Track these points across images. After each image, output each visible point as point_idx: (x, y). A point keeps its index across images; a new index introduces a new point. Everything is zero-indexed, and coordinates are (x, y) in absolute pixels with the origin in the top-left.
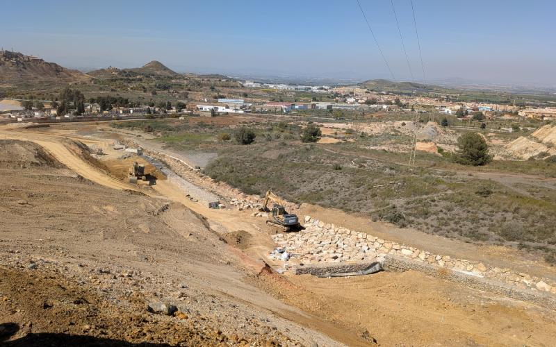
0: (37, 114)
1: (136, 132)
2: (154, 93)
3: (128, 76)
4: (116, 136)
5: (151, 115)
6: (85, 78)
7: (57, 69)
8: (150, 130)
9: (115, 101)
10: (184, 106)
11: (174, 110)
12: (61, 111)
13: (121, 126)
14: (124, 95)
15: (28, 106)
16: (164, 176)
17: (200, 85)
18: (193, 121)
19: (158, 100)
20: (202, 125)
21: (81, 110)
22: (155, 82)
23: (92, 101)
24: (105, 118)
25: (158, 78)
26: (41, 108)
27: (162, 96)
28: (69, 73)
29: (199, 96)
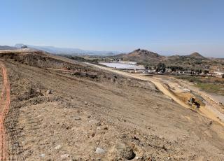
0: (149, 71)
1: (185, 81)
2: (194, 66)
3: (183, 58)
4: (177, 82)
5: (192, 75)
6: (166, 59)
7: (157, 56)
8: (191, 81)
9: (177, 68)
10: (208, 72)
11: (203, 74)
12: (157, 71)
13: (179, 78)
14: (181, 66)
15: (147, 68)
16: (204, 105)
17: (216, 63)
18: (212, 79)
19: (195, 69)
20: (217, 81)
21: (164, 70)
22: (194, 61)
23: (168, 67)
24: (173, 75)
25: (196, 59)
26: (150, 69)
27: (197, 67)
28: (161, 57)
29: (215, 68)
